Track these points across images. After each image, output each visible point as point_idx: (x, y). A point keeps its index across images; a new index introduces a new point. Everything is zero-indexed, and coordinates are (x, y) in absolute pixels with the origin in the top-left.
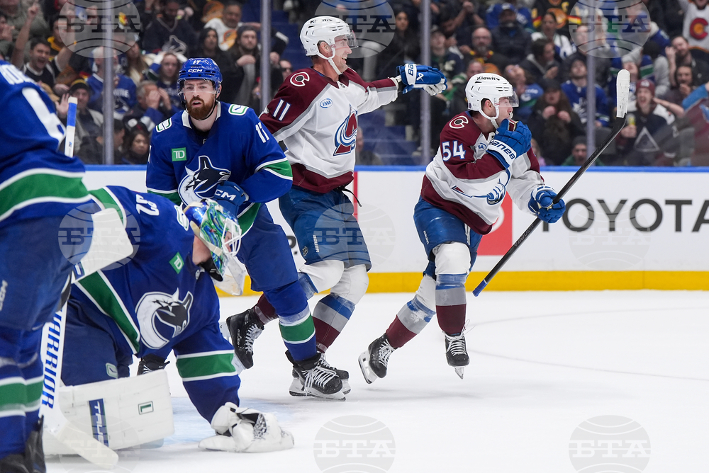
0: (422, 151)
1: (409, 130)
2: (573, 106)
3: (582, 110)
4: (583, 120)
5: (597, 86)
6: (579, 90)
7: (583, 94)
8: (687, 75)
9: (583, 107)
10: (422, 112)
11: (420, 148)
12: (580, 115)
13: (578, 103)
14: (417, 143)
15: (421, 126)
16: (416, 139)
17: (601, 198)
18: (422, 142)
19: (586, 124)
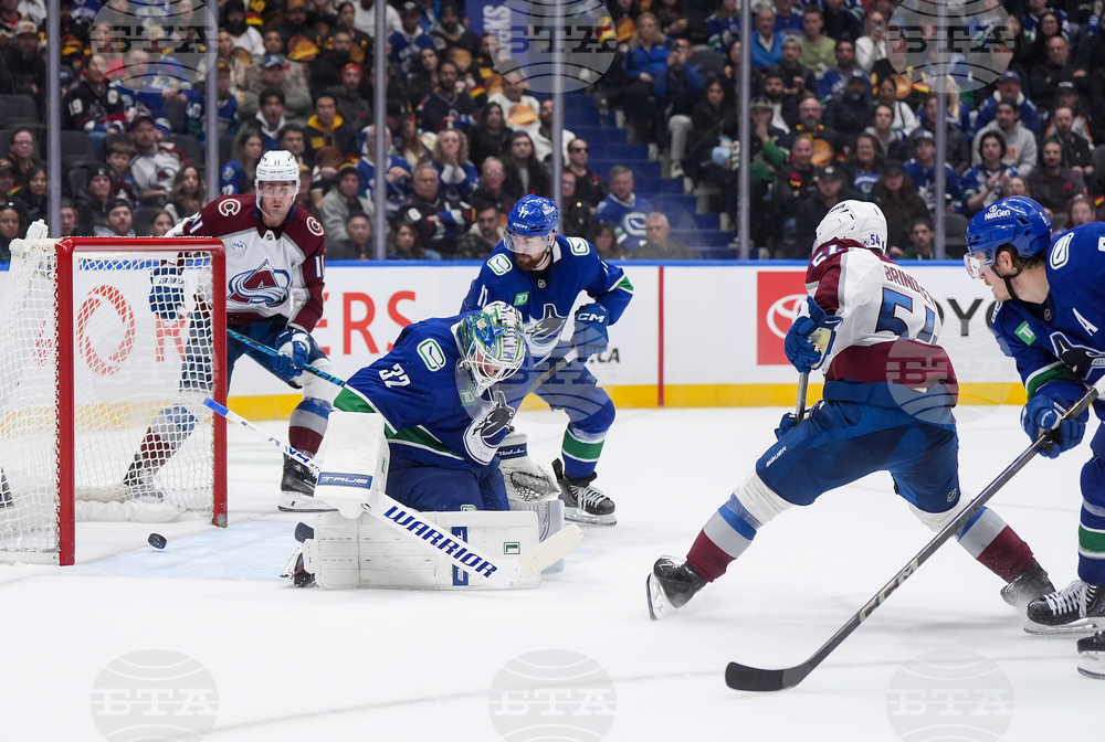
0: (739, 243)
1: (724, 219)
2: (918, 190)
3: (929, 195)
4: (930, 206)
5: (948, 165)
6: (925, 170)
7: (931, 176)
8: (1056, 152)
9: (930, 191)
10: (739, 197)
11: (737, 240)
12: (926, 201)
13: (924, 185)
14: (732, 235)
15: (739, 213)
16: (732, 229)
17: (951, 297)
18: (739, 231)
19: (933, 210)
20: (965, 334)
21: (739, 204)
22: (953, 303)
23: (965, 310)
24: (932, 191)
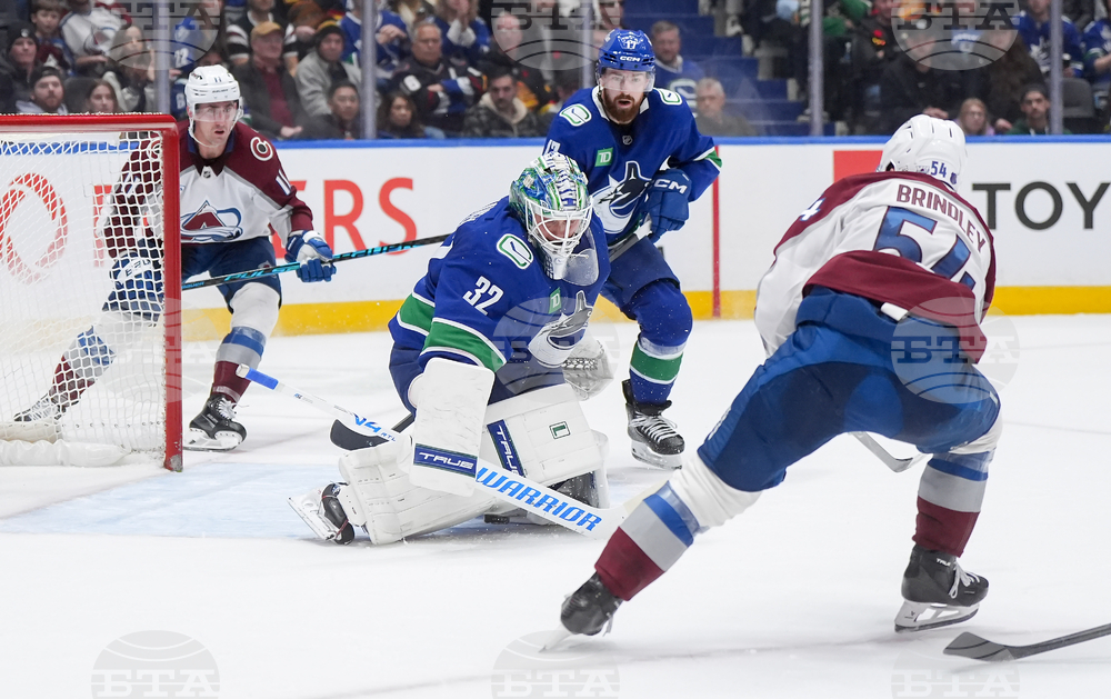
0: (810, 115)
1: (792, 86)
2: (1030, 49)
3: (1044, 55)
4: (1044, 69)
5: (1066, 19)
6: (1038, 26)
7: (1045, 32)
9: (1044, 50)
10: (810, 60)
11: (808, 111)
12: (1040, 62)
13: (1037, 44)
14: (803, 106)
15: (809, 79)
16: (803, 98)
17: (1072, 180)
18: (811, 101)
19: (1048, 73)
20: (1089, 224)
21: (810, 68)
22: (1074, 188)
23: (1089, 196)
24: (1047, 50)
